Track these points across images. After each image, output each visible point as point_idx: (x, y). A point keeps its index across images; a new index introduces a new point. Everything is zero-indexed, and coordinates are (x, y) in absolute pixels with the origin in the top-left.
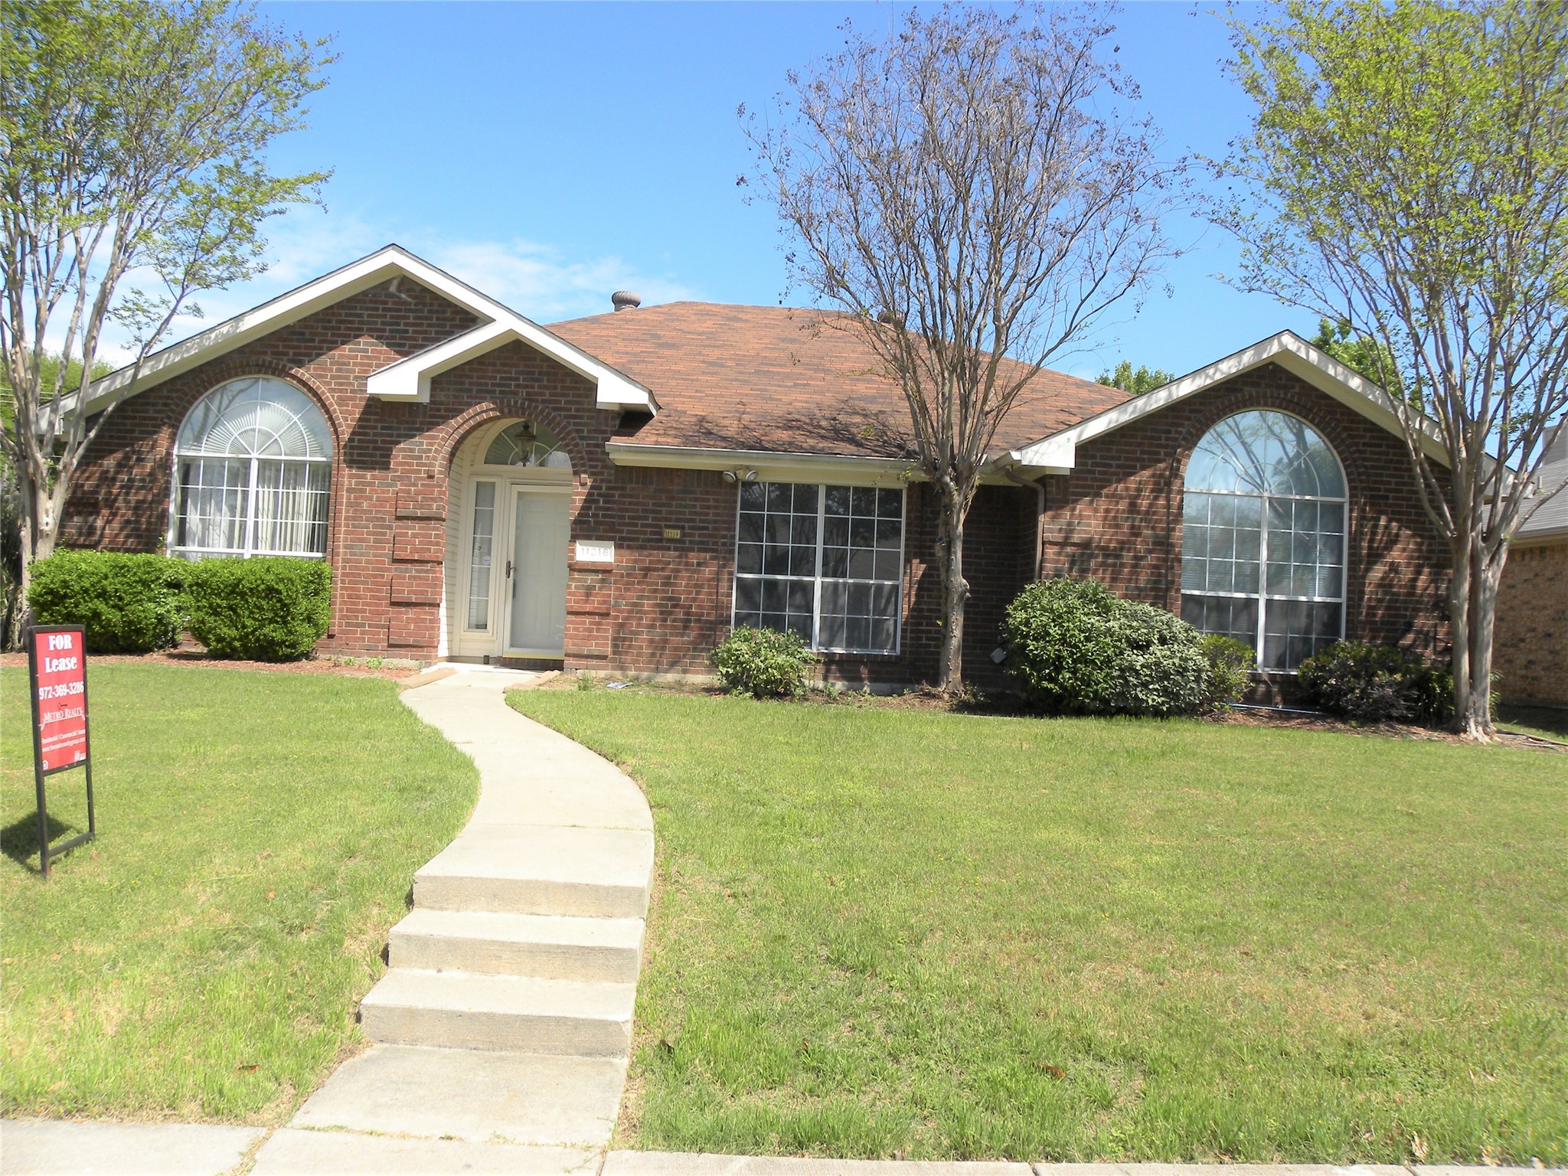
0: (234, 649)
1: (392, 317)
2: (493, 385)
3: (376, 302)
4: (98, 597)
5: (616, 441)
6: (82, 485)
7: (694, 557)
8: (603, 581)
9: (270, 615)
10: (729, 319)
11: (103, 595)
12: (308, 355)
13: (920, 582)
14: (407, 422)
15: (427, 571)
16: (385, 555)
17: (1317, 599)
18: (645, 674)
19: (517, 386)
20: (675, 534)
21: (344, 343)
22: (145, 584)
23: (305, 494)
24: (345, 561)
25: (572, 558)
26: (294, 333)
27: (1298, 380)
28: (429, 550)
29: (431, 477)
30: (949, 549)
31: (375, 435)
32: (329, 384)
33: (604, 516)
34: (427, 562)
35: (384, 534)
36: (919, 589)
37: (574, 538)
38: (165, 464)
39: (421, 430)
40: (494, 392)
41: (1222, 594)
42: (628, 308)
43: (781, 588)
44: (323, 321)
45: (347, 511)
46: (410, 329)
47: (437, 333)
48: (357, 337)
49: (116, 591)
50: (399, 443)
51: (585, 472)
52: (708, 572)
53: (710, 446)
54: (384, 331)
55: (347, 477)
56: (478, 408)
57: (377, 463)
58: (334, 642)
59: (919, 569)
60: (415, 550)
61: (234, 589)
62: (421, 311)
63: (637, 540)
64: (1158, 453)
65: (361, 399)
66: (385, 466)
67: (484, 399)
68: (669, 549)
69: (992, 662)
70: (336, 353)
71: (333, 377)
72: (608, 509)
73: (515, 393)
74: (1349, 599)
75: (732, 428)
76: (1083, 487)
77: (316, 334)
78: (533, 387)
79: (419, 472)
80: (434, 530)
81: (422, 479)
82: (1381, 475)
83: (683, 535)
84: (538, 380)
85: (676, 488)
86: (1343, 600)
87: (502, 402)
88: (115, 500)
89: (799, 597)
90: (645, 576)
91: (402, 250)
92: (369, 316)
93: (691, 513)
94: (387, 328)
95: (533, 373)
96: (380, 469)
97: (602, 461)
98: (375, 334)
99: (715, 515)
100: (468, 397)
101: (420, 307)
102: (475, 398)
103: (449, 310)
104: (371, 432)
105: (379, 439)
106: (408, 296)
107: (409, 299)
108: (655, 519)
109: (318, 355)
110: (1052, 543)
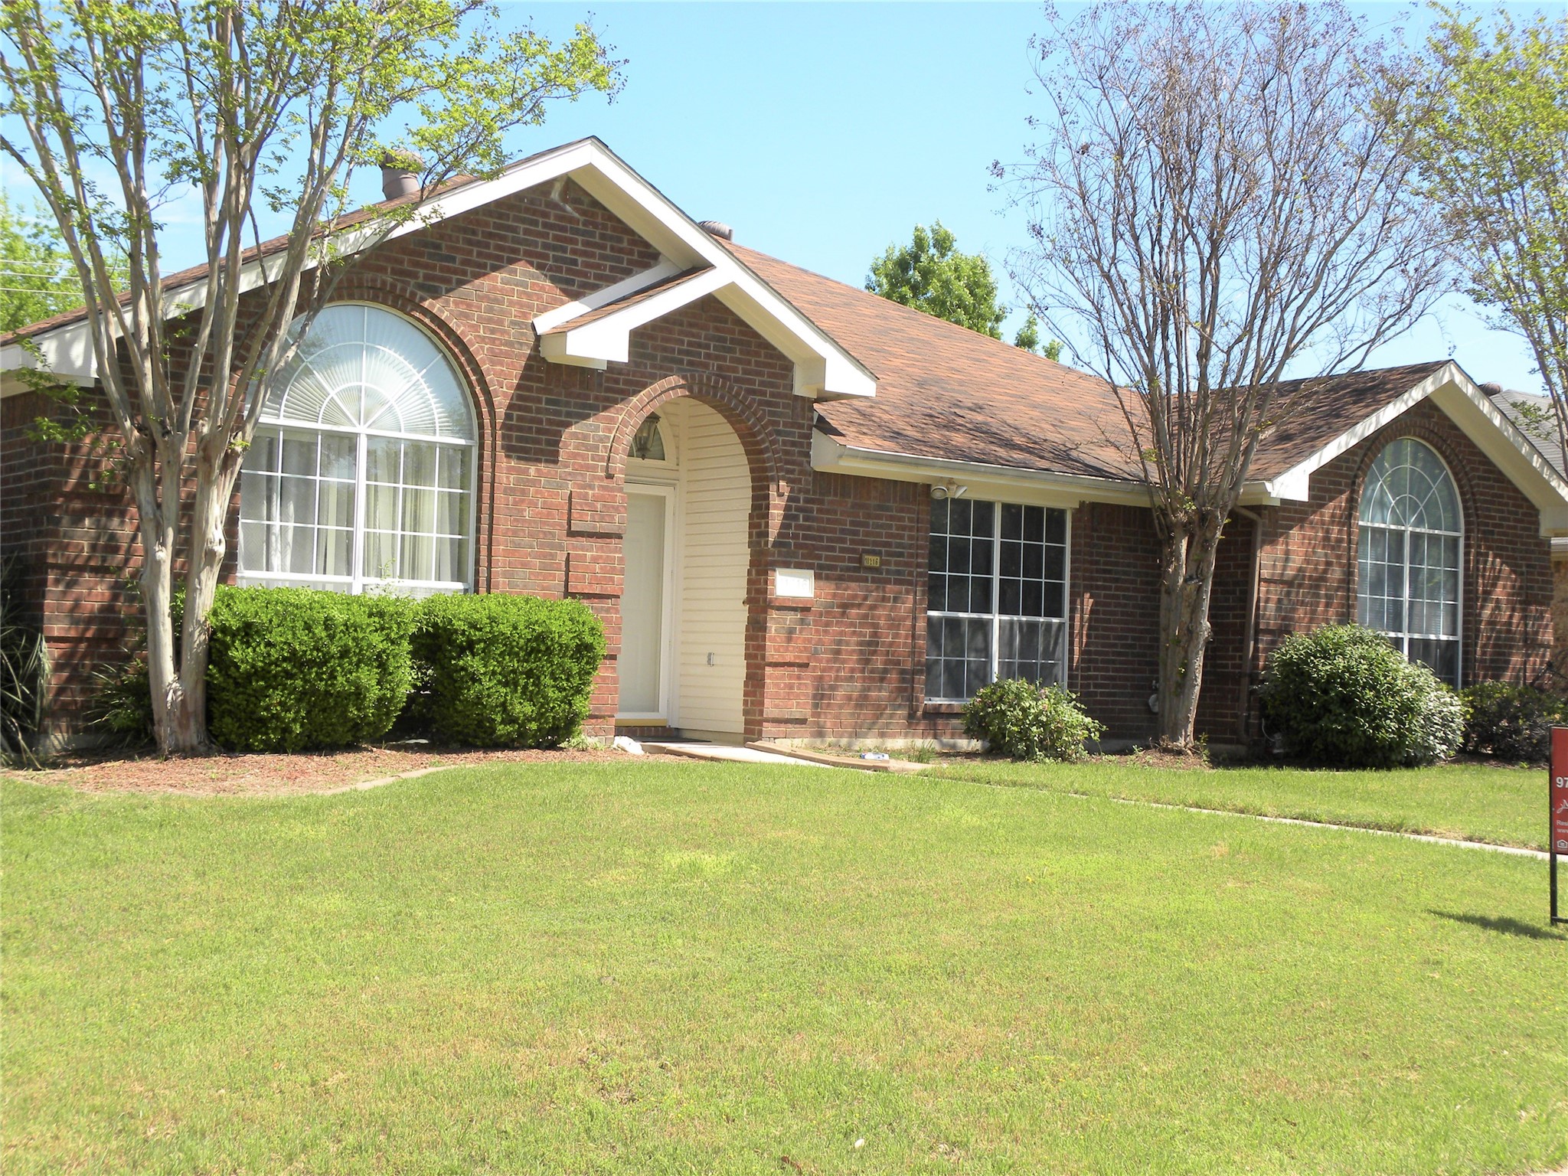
1: (556, 238)
2: (680, 352)
3: (535, 212)
7: (891, 589)
8: (802, 622)
12: (448, 281)
13: (1090, 619)
14: (578, 396)
15: (608, 610)
16: (555, 587)
17: (1443, 637)
18: (844, 741)
19: (708, 356)
20: (872, 561)
21: (495, 269)
25: (772, 592)
26: (426, 245)
28: (612, 579)
29: (610, 477)
31: (539, 411)
32: (475, 328)
33: (805, 537)
35: (553, 556)
36: (1090, 628)
37: (773, 565)
39: (596, 409)
40: (681, 362)
43: (961, 628)
44: (465, 230)
46: (580, 260)
47: (612, 269)
48: (511, 261)
50: (568, 425)
51: (783, 479)
52: (905, 607)
54: (546, 257)
55: (507, 471)
56: (665, 383)
57: (542, 452)
59: (1088, 604)
60: (595, 580)
62: (592, 234)
63: (835, 568)
64: (1340, 484)
65: (519, 356)
66: (553, 458)
67: (668, 372)
68: (866, 580)
70: (485, 282)
71: (481, 320)
72: (809, 528)
73: (706, 366)
74: (1465, 637)
77: (458, 250)
78: (724, 359)
79: (595, 468)
80: (614, 551)
81: (599, 478)
83: (883, 563)
84: (730, 350)
85: (873, 503)
86: (1459, 637)
87: (693, 377)
89: (980, 638)
90: (843, 615)
91: (603, 147)
93: (887, 535)
94: (551, 253)
95: (724, 340)
96: (547, 461)
97: (800, 464)
98: (535, 261)
99: (911, 538)
100: (653, 367)
101: (590, 228)
102: (661, 368)
103: (626, 238)
104: (534, 406)
105: (544, 417)
106: (575, 209)
107: (576, 215)
108: (852, 542)
109: (461, 283)
110: (1265, 580)
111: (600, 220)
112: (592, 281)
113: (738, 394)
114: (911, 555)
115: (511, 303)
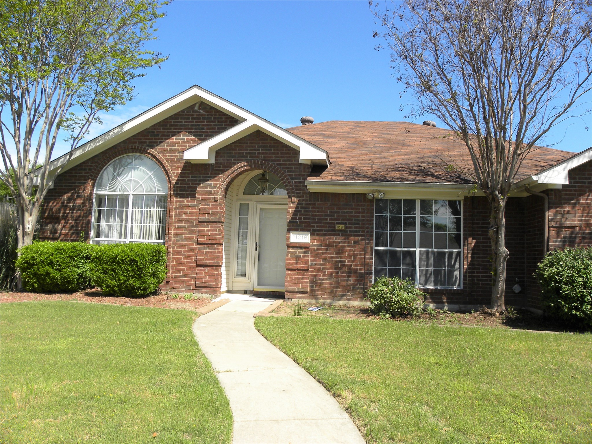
0: (115, 291)
1: (196, 122)
2: (246, 153)
3: (188, 115)
4: (48, 265)
5: (310, 179)
6: (52, 209)
7: (352, 239)
8: (305, 253)
9: (133, 274)
10: (356, 126)
11: (51, 264)
12: (156, 142)
13: (473, 250)
14: (204, 174)
15: (214, 249)
16: (194, 241)
18: (328, 301)
19: (258, 153)
20: (341, 227)
21: (173, 136)
22: (72, 258)
23: (155, 211)
24: (174, 244)
25: (288, 241)
26: (149, 132)
28: (215, 238)
29: (216, 201)
30: (497, 232)
31: (188, 180)
32: (166, 156)
33: (305, 219)
34: (215, 244)
35: (193, 230)
36: (472, 254)
37: (289, 230)
38: (89, 198)
39: (211, 177)
40: (247, 157)
42: (308, 124)
43: (398, 255)
44: (163, 125)
45: (175, 219)
46: (205, 127)
48: (179, 132)
49: (58, 261)
50: (200, 184)
51: (294, 196)
52: (359, 247)
53: (360, 180)
54: (192, 129)
55: (175, 202)
56: (239, 165)
57: (189, 194)
58: (169, 286)
59: (472, 243)
60: (208, 238)
61: (114, 261)
62: (210, 118)
63: (322, 231)
65: (181, 163)
66: (193, 196)
67: (242, 161)
68: (339, 235)
69: (514, 292)
70: (169, 141)
71: (168, 153)
72: (306, 215)
73: (258, 157)
75: (370, 172)
76: (570, 195)
77: (160, 132)
78: (267, 154)
79: (210, 198)
80: (218, 228)
81: (211, 202)
83: (346, 227)
84: (269, 150)
85: (341, 203)
87: (251, 162)
88: (67, 216)
89: (408, 260)
90: (327, 250)
91: (200, 87)
92: (185, 122)
93: (350, 216)
94: (194, 127)
95: (266, 147)
96: (191, 197)
97: (303, 190)
98: (188, 131)
99: (362, 216)
100: (234, 160)
101: (210, 116)
102: (238, 160)
103: (224, 117)
104: (186, 179)
105: (190, 182)
106: (204, 111)
107: (204, 113)
108: (331, 220)
109: (161, 142)
110: (553, 227)
111: (213, 113)
112: (210, 134)
113: (271, 166)
114: (363, 224)
115: (178, 146)
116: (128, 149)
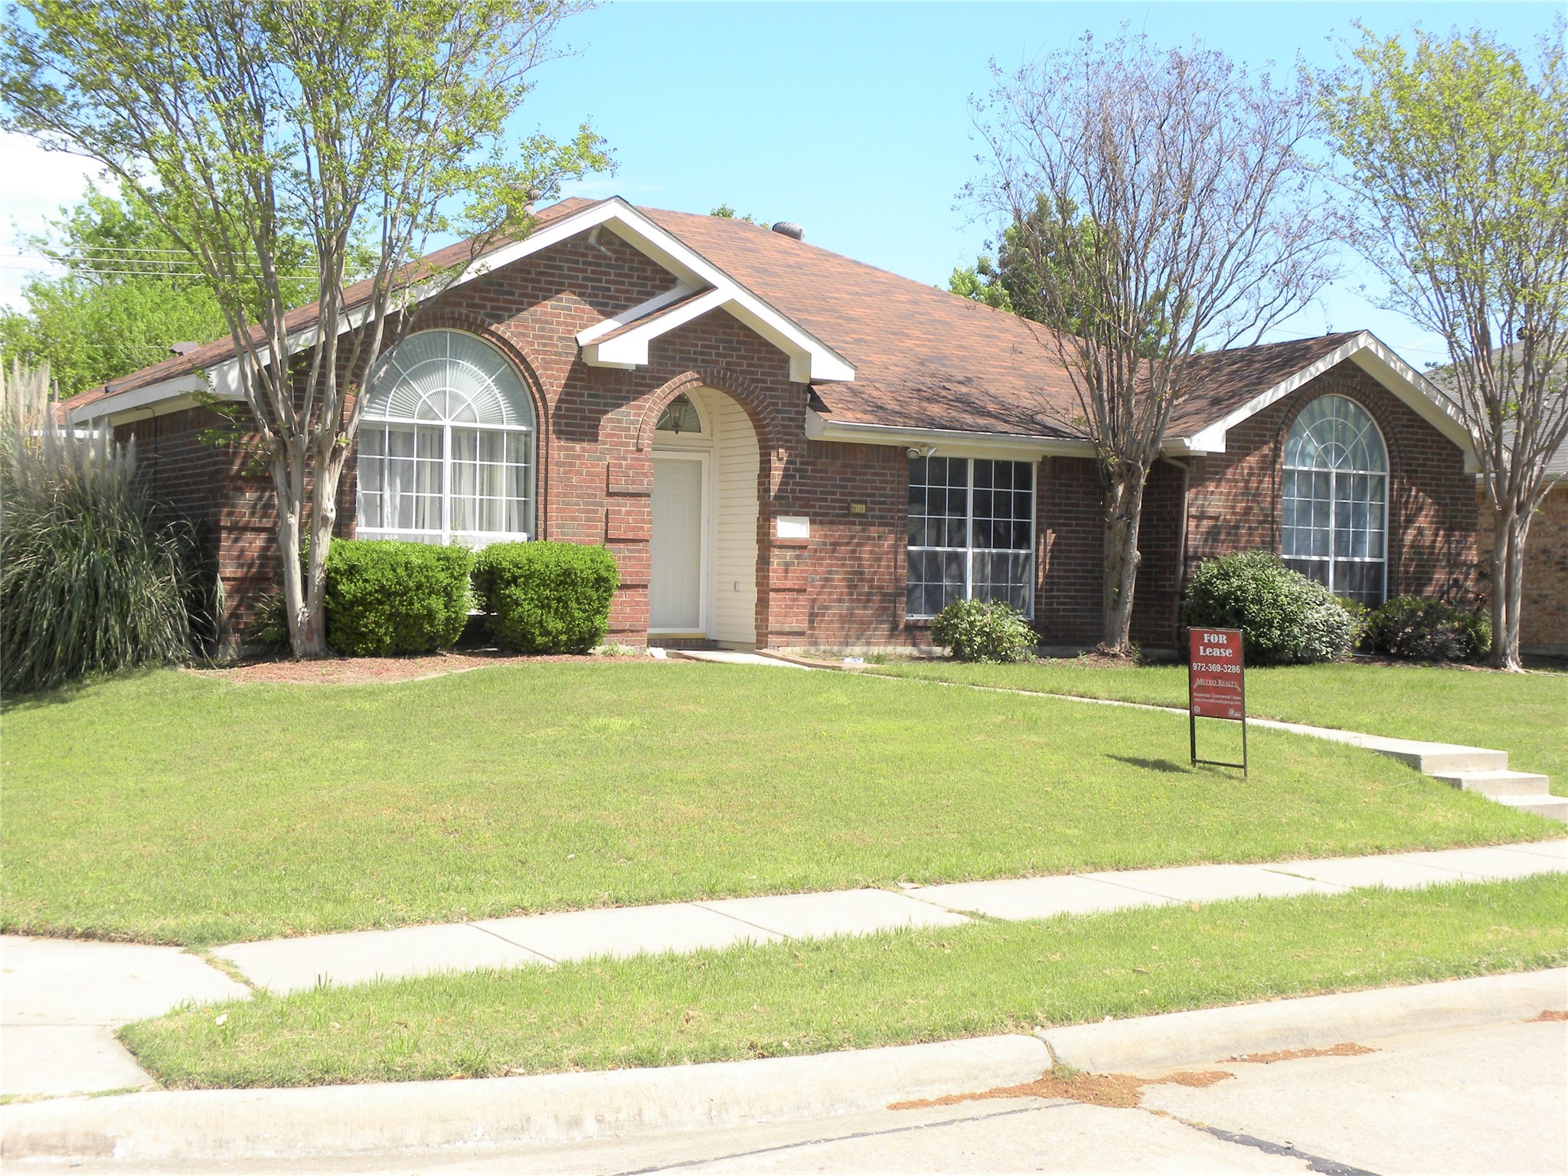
1: (593, 272)
2: (695, 353)
3: (576, 254)
7: (874, 531)
8: (798, 557)
12: (508, 310)
13: (1052, 551)
14: (614, 391)
15: (640, 551)
16: (597, 535)
17: (1367, 559)
18: (837, 649)
19: (717, 355)
20: (859, 508)
21: (545, 298)
23: (504, 467)
25: (773, 534)
26: (491, 284)
27: (1360, 370)
28: (642, 528)
29: (640, 450)
31: (582, 403)
32: (531, 344)
33: (801, 491)
34: (639, 541)
35: (595, 512)
36: (1052, 558)
37: (774, 514)
39: (627, 399)
40: (696, 360)
41: (1303, 557)
43: (939, 559)
44: (521, 271)
45: (558, 487)
46: (613, 287)
47: (639, 293)
48: (558, 292)
50: (606, 412)
51: (782, 447)
52: (887, 544)
54: (586, 287)
55: (558, 449)
56: (682, 378)
57: (585, 434)
59: (1050, 538)
60: (628, 529)
62: (622, 267)
63: (827, 515)
64: (1265, 436)
65: (566, 363)
66: (594, 438)
67: (686, 369)
68: (854, 523)
70: (538, 309)
71: (536, 337)
72: (804, 485)
73: (716, 362)
74: (1389, 559)
77: (515, 286)
78: (731, 356)
79: (627, 445)
80: (645, 507)
81: (631, 452)
82: (1412, 452)
83: (867, 509)
84: (736, 349)
85: (859, 463)
86: (1385, 559)
87: (705, 372)
89: (954, 567)
90: (834, 551)
91: (625, 203)
93: (872, 488)
94: (590, 284)
95: (731, 342)
96: (589, 441)
97: (797, 435)
98: (577, 290)
99: (892, 489)
100: (673, 365)
101: (621, 263)
102: (679, 366)
103: (649, 268)
104: (578, 399)
105: (587, 408)
106: (608, 249)
107: (610, 254)
108: (842, 494)
109: (519, 311)
110: (1194, 517)
111: (628, 256)
112: (623, 303)
113: (743, 383)
114: (893, 503)
115: (559, 323)
116: (443, 318)
